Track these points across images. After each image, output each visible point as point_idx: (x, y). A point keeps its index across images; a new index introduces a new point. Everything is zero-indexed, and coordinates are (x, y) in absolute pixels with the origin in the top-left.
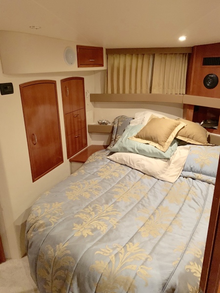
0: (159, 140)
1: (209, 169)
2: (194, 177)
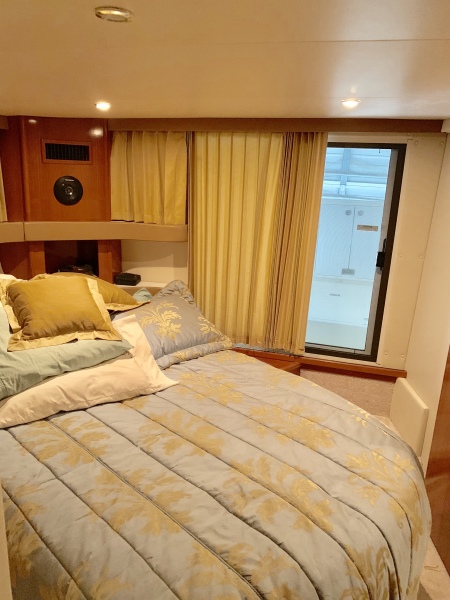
1: (183, 337)
2: (177, 359)
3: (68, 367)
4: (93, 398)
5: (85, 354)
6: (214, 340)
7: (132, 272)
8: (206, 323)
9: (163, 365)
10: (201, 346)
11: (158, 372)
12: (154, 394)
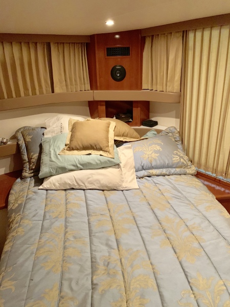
0: (102, 146)
1: (158, 162)
2: (149, 174)
3: (81, 167)
4: (89, 185)
5: (92, 162)
6: (181, 167)
7: (154, 119)
8: (179, 156)
9: (139, 176)
10: (170, 169)
11: (133, 179)
12: (122, 191)
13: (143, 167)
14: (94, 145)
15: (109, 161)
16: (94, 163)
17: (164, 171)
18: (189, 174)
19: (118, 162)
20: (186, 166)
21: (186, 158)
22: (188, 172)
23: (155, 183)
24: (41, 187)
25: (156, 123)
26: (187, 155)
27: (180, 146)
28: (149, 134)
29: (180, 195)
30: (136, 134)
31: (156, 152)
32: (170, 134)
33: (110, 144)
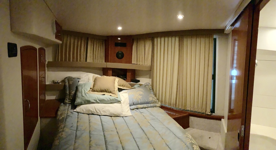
0: (111, 90)
1: (142, 100)
2: (137, 107)
3: (99, 102)
4: (103, 113)
5: (105, 99)
6: (154, 103)
7: (138, 79)
8: (152, 97)
9: (132, 108)
10: (148, 104)
11: (129, 110)
12: (123, 117)
13: (133, 103)
14: (107, 90)
15: (115, 99)
16: (106, 100)
17: (145, 105)
18: (157, 107)
19: (120, 100)
20: (156, 102)
21: (155, 98)
22: (157, 105)
23: (141, 113)
24: (75, 110)
25: (139, 81)
26: (156, 96)
27: (152, 92)
28: (136, 86)
29: (154, 117)
30: (129, 85)
31: (140, 95)
32: (147, 86)
33: (115, 90)
